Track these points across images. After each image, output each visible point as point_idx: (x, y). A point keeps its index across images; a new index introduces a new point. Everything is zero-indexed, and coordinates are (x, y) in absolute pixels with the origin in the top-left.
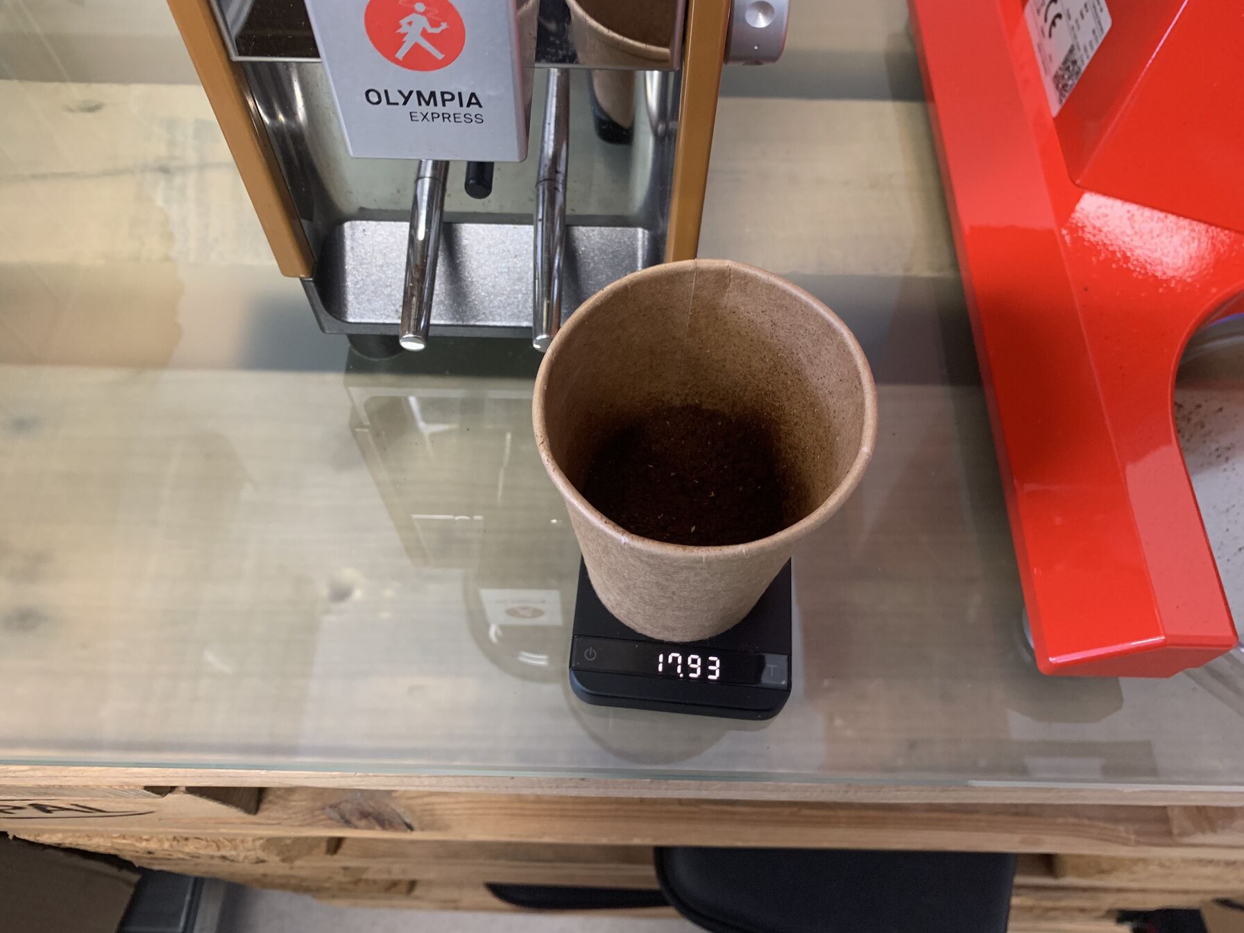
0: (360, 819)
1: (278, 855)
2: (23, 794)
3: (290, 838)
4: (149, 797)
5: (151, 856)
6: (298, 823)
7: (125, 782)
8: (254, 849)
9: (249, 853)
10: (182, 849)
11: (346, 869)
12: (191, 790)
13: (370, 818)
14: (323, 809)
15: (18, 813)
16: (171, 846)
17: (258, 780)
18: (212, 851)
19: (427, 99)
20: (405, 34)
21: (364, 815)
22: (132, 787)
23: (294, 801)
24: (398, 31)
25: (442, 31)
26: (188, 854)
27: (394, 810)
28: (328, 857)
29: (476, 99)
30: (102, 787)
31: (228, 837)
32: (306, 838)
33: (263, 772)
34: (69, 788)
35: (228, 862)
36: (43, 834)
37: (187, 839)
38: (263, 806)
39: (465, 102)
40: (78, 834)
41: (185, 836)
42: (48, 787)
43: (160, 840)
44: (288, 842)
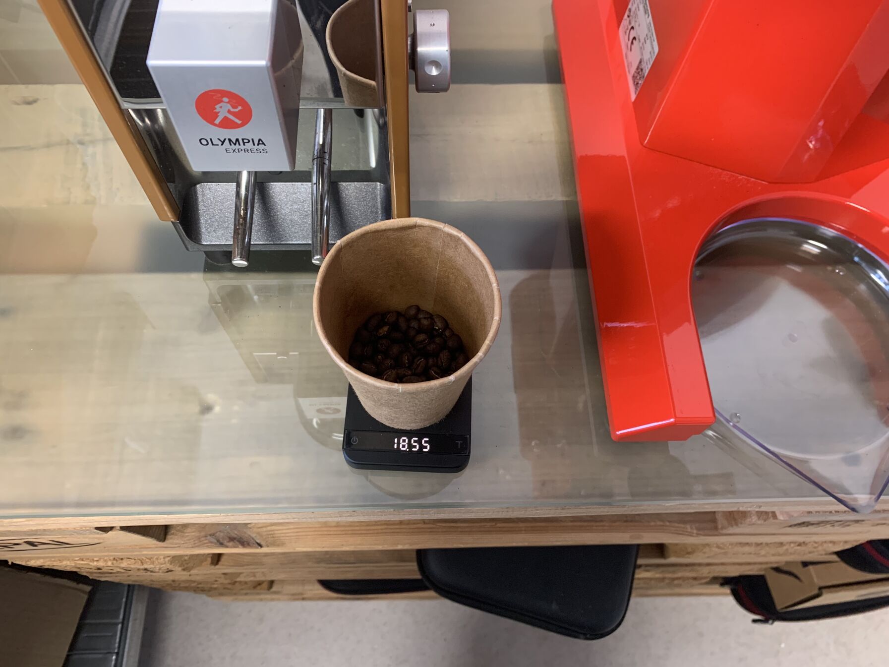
0: (229, 542)
1: (180, 566)
2: (21, 536)
3: (187, 556)
4: (98, 534)
5: (99, 571)
6: (191, 546)
7: (84, 526)
8: (165, 563)
9: (162, 566)
10: (119, 566)
11: (225, 574)
12: (123, 528)
13: (235, 541)
14: (206, 536)
15: (17, 548)
16: (113, 564)
17: (163, 520)
18: (139, 566)
19: (234, 142)
20: (219, 112)
21: (232, 539)
22: (88, 528)
23: (187, 533)
24: (215, 111)
25: (239, 111)
26: (123, 568)
27: (250, 536)
28: (213, 567)
29: (262, 141)
30: (70, 529)
31: (148, 557)
32: (198, 555)
33: (166, 516)
34: (49, 530)
35: (149, 573)
36: (31, 560)
37: (122, 559)
38: (168, 537)
39: (256, 143)
40: (53, 559)
41: (121, 557)
42: (37, 531)
43: (105, 561)
44: (186, 558)
